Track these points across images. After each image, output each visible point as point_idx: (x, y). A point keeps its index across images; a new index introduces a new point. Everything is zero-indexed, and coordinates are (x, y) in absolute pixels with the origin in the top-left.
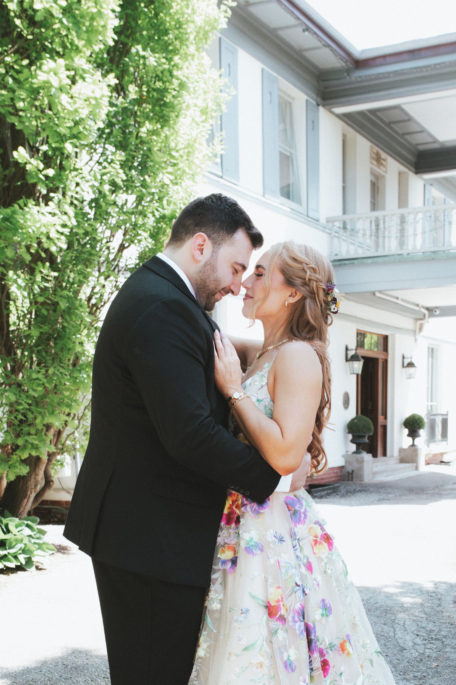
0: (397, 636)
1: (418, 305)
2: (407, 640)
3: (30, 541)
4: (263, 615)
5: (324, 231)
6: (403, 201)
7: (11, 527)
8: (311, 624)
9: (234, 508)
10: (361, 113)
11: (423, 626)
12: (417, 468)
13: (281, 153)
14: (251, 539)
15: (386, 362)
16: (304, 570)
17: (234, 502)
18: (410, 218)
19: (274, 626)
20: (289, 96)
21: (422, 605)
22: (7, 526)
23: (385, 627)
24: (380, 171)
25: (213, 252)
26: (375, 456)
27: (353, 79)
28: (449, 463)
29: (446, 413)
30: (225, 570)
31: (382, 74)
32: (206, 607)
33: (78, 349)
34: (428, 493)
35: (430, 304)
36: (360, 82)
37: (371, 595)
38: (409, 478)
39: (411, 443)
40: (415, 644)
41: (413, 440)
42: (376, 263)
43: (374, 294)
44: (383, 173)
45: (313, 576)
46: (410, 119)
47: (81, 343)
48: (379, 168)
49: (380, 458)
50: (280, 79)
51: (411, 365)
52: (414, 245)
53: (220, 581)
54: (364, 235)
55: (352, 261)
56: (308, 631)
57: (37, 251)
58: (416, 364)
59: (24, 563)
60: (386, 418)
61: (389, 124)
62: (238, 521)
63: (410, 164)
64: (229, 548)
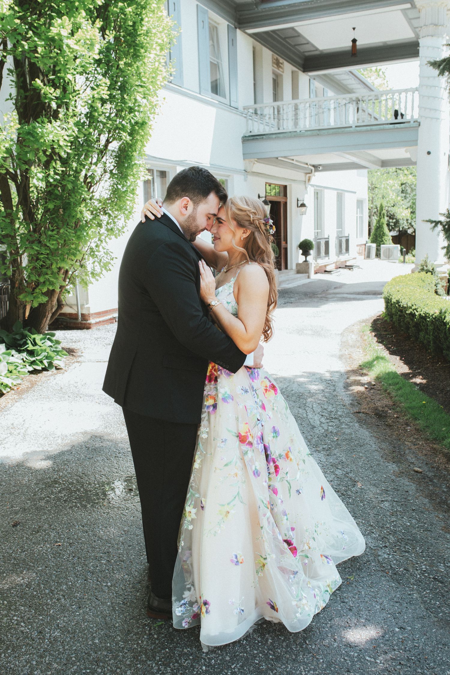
0: (308, 417)
1: (307, 164)
2: (316, 419)
3: (51, 350)
4: (237, 441)
5: (242, 116)
6: (295, 94)
7: (38, 341)
8: (267, 444)
9: (213, 371)
10: (266, 33)
11: (325, 407)
12: (309, 277)
13: (211, 62)
14: (226, 393)
15: (285, 204)
16: (260, 410)
17: (213, 367)
18: (301, 107)
19: (245, 449)
20: (215, 22)
21: (323, 391)
22: (34, 339)
23: (300, 410)
24: (279, 71)
25: (194, 208)
26: (280, 269)
27: (260, 10)
28: (330, 272)
29: (327, 237)
30: (209, 412)
31: (280, 6)
32: (199, 435)
33: (79, 216)
34: (318, 297)
35: (316, 163)
36: (265, 12)
37: (288, 384)
38: (304, 285)
39: (304, 260)
40: (321, 423)
41: (306, 257)
42: (278, 138)
43: (277, 158)
44: (282, 73)
45: (266, 413)
46: (299, 35)
47: (81, 212)
48: (279, 69)
49: (284, 271)
50: (210, 11)
51: (303, 205)
52: (305, 125)
53: (206, 418)
54: (269, 118)
55: (262, 137)
56: (266, 449)
57: (51, 154)
58: (307, 205)
59: (47, 366)
60: (286, 243)
61: (284, 39)
62: (216, 380)
63: (300, 66)
64: (211, 397)
